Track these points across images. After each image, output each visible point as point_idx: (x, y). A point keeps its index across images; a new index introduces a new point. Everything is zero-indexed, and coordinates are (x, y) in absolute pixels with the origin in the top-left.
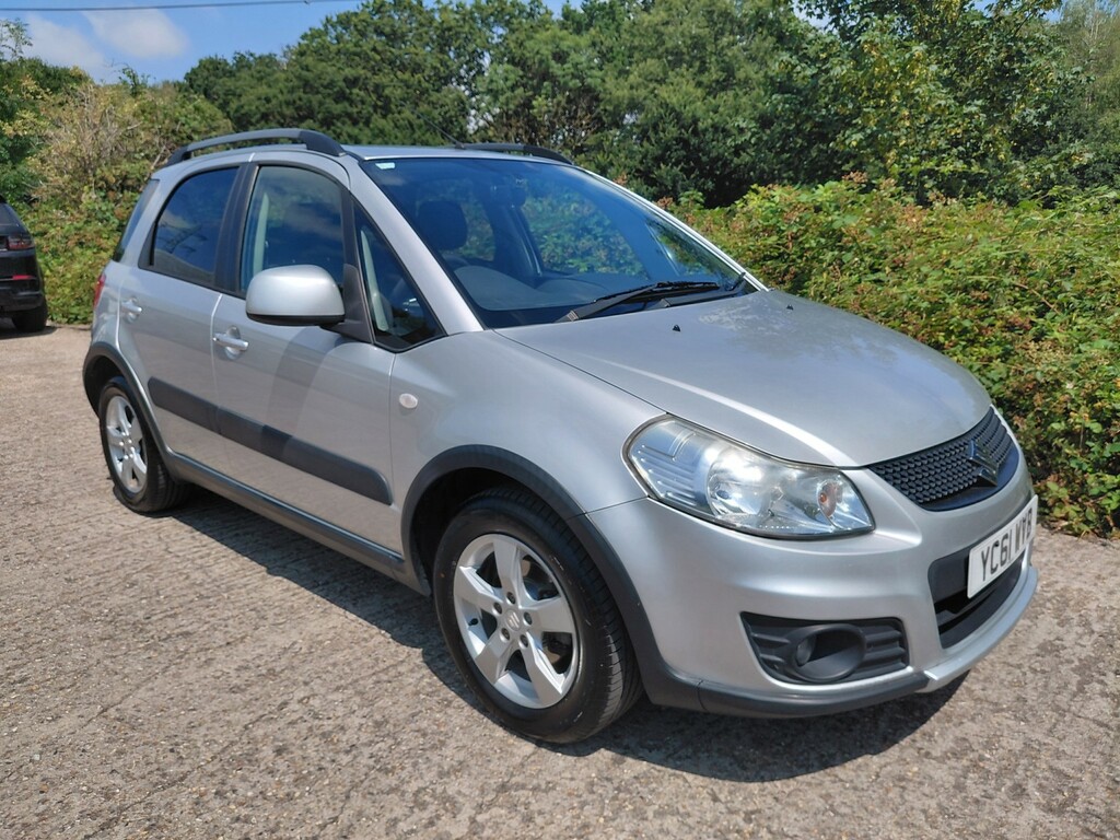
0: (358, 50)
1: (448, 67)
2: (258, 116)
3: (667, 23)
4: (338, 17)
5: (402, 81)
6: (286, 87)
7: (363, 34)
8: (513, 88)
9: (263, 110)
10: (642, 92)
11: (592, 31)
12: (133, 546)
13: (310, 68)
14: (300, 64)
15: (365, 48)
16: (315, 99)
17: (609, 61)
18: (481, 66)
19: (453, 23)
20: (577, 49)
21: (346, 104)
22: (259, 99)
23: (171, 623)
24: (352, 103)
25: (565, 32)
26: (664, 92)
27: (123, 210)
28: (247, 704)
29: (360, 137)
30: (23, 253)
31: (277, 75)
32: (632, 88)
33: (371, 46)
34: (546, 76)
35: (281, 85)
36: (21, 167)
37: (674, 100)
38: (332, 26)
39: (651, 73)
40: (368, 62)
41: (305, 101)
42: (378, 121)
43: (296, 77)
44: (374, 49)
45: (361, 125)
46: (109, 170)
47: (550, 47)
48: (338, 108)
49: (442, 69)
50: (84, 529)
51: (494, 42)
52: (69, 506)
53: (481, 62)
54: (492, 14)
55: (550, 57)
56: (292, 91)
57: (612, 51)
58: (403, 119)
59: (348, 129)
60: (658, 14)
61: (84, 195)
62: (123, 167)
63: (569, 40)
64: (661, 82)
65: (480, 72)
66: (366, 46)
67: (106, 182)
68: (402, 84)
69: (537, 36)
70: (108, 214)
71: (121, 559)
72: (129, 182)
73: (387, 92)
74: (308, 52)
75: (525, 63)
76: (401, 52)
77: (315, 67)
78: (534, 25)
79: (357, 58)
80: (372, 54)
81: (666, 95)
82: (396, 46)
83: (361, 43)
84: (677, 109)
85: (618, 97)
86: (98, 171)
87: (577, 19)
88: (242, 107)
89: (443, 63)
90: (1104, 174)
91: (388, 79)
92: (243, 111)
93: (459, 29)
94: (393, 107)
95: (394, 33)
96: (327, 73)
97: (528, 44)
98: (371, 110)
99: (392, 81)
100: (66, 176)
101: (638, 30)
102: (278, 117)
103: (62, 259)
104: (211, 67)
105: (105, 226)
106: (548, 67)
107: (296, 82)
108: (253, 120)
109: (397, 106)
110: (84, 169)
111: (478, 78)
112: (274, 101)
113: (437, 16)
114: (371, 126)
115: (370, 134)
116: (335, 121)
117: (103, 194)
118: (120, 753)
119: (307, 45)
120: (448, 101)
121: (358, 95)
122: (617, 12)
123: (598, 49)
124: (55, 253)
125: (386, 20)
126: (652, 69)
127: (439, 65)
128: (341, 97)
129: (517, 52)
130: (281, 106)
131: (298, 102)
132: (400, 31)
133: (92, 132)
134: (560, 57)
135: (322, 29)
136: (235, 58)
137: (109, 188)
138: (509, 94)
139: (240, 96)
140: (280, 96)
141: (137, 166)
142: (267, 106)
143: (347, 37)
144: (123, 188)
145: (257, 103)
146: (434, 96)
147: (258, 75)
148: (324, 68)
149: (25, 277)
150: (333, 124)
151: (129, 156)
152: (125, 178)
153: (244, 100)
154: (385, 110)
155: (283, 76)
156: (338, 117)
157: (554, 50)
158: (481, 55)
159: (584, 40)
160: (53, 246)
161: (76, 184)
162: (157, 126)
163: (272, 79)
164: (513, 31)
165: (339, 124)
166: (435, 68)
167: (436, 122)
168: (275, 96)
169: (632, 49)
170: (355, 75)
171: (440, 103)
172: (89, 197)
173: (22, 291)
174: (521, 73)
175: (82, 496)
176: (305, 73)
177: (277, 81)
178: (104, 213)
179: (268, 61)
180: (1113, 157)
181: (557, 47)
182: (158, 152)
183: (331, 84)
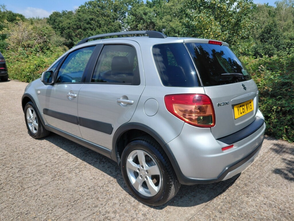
0: (93, 11)
1: (116, 16)
2: (67, 28)
3: (173, 6)
4: (88, 2)
5: (104, 19)
6: (74, 20)
7: (95, 7)
8: (133, 22)
9: (68, 26)
10: (166, 24)
11: (154, 7)
12: (17, 121)
13: (81, 15)
14: (78, 14)
15: (95, 11)
16: (82, 24)
17: (158, 15)
18: (125, 16)
19: (118, 4)
20: (150, 12)
21: (90, 25)
22: (67, 23)
23: (21, 132)
24: (91, 25)
25: (147, 7)
26: (171, 24)
27: (28, 52)
28: (30, 143)
29: (93, 34)
30: (3, 63)
31: (72, 17)
32: (163, 22)
33: (97, 10)
34: (142, 19)
35: (73, 20)
36: (4, 41)
37: (174, 26)
38: (87, 4)
39: (168, 19)
40: (96, 14)
41: (79, 24)
42: (98, 30)
43: (77, 18)
44: (97, 11)
45: (93, 30)
46: (25, 42)
47: (143, 11)
48: (88, 26)
49: (115, 16)
50: (8, 118)
51: (128, 9)
52: (6, 115)
53: (125, 14)
54: (128, 2)
55: (143, 14)
56: (76, 21)
57: (159, 13)
58: (104, 29)
59: (90, 31)
60: (170, 3)
61: (19, 49)
62: (28, 42)
63: (148, 10)
64: (171, 21)
65: (125, 17)
66: (95, 10)
67: (24, 45)
68: (104, 20)
69: (140, 8)
70: (25, 53)
71: (14, 123)
72: (30, 46)
73: (100, 22)
74: (81, 11)
75: (136, 15)
76: (104, 12)
77: (82, 15)
78: (139, 5)
79: (93, 13)
80: (97, 12)
81: (172, 25)
82: (103, 10)
83: (94, 9)
84: (174, 28)
85: (160, 25)
86: (22, 43)
87: (150, 4)
88: (63, 25)
89: (115, 15)
90: (284, 48)
91: (101, 19)
92: (63, 26)
93: (119, 6)
94: (102, 26)
95: (103, 7)
96: (85, 17)
97: (137, 10)
98: (96, 27)
99: (102, 19)
100: (15, 44)
101: (165, 7)
102: (72, 28)
103: (13, 64)
104: (56, 14)
105: (24, 56)
106: (142, 16)
107: (77, 19)
108: (66, 29)
109: (103, 26)
110: (19, 42)
111: (124, 19)
112: (71, 24)
113: (114, 2)
114: (96, 31)
115: (95, 33)
116: (86, 29)
117: (23, 48)
118: (7, 148)
119: (80, 9)
120: (116, 25)
121: (93, 23)
122: (161, 2)
123: (155, 12)
124: (11, 63)
125: (101, 3)
126: (168, 18)
127: (114, 15)
128: (88, 23)
129: (134, 12)
130: (73, 25)
131: (77, 24)
132: (104, 6)
133: (21, 33)
134: (145, 14)
135: (84, 5)
136: (62, 12)
137: (25, 47)
138: (131, 23)
139: (62, 22)
140: (73, 23)
141: (32, 42)
142: (69, 25)
143: (91, 8)
144: (28, 47)
145: (67, 24)
146: (113, 23)
147: (67, 17)
148: (84, 15)
149: (3, 68)
150: (86, 30)
151: (30, 39)
152: (29, 45)
153: (63, 23)
154: (100, 27)
155: (74, 17)
156: (87, 28)
157: (144, 12)
158: (125, 13)
159: (152, 10)
160: (11, 61)
161: (17, 46)
162: (37, 32)
163: (71, 18)
164: (133, 7)
165: (88, 30)
166: (113, 16)
167: (113, 30)
168: (71, 23)
169: (164, 12)
170: (93, 18)
171: (114, 25)
172: (20, 49)
173: (2, 71)
174: (135, 18)
175: (9, 113)
176: (79, 17)
177: (72, 19)
178: (24, 53)
179: (71, 13)
180: (286, 43)
181: (145, 11)
182: (37, 38)
183: (86, 20)
